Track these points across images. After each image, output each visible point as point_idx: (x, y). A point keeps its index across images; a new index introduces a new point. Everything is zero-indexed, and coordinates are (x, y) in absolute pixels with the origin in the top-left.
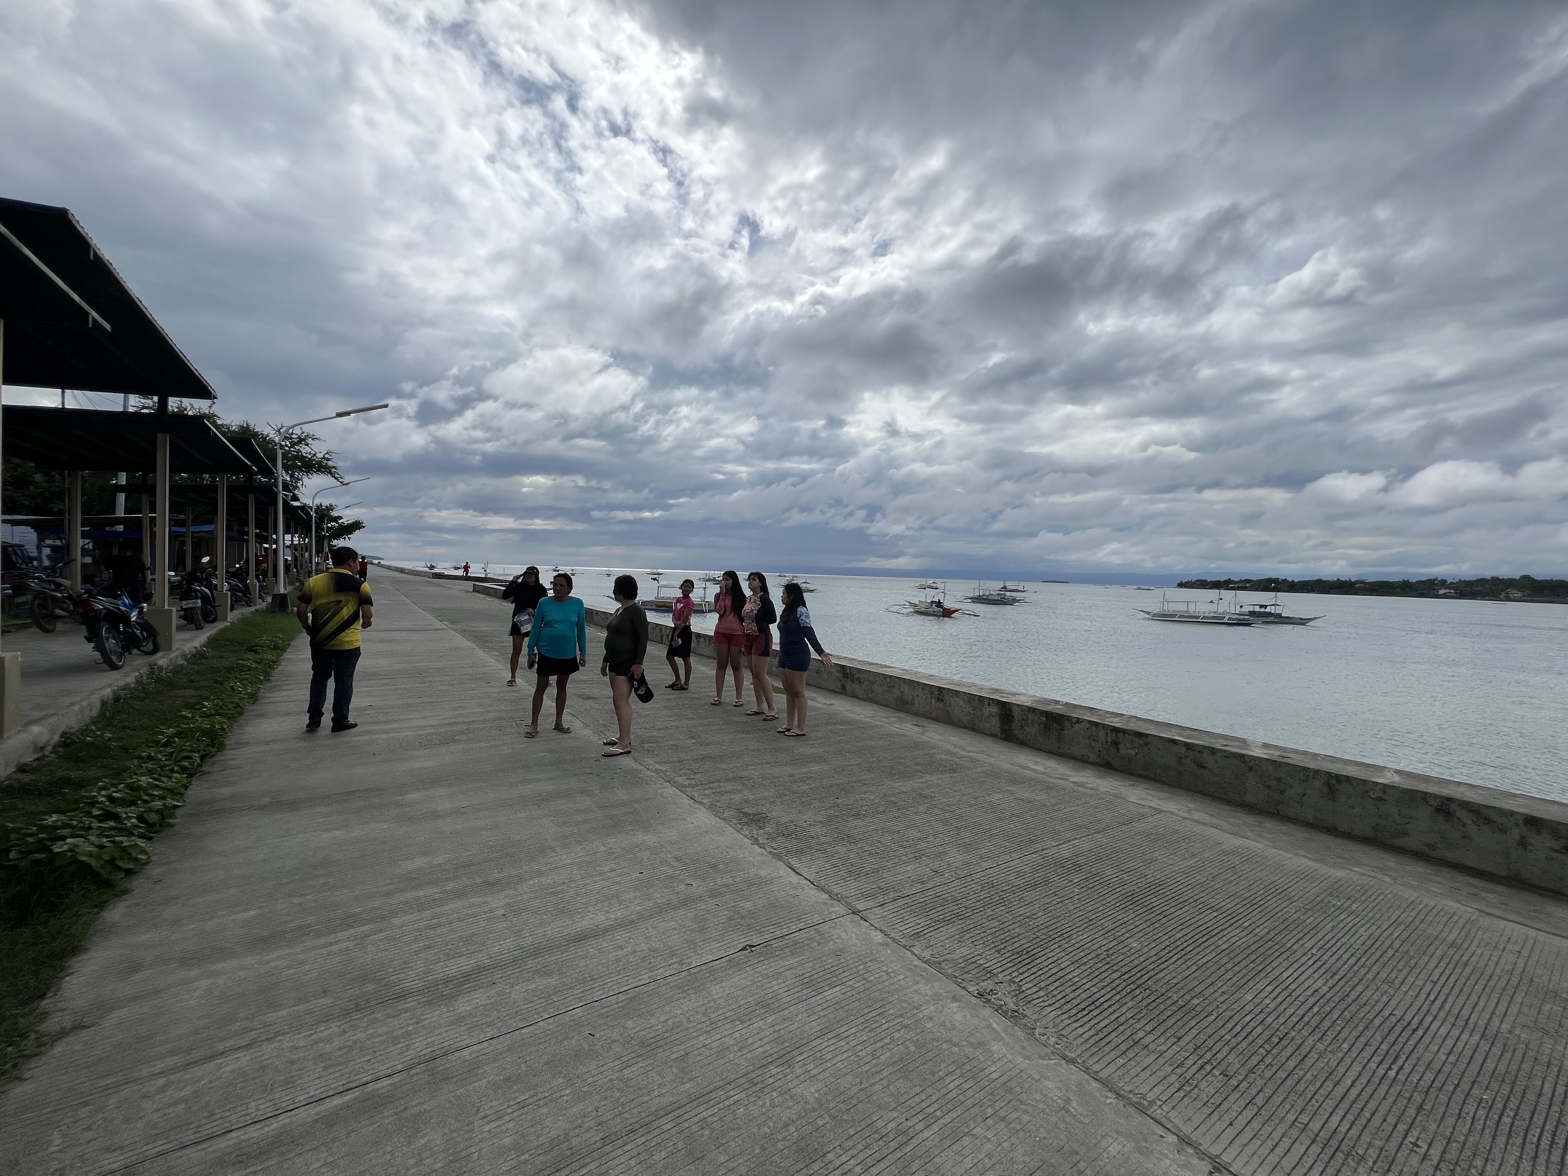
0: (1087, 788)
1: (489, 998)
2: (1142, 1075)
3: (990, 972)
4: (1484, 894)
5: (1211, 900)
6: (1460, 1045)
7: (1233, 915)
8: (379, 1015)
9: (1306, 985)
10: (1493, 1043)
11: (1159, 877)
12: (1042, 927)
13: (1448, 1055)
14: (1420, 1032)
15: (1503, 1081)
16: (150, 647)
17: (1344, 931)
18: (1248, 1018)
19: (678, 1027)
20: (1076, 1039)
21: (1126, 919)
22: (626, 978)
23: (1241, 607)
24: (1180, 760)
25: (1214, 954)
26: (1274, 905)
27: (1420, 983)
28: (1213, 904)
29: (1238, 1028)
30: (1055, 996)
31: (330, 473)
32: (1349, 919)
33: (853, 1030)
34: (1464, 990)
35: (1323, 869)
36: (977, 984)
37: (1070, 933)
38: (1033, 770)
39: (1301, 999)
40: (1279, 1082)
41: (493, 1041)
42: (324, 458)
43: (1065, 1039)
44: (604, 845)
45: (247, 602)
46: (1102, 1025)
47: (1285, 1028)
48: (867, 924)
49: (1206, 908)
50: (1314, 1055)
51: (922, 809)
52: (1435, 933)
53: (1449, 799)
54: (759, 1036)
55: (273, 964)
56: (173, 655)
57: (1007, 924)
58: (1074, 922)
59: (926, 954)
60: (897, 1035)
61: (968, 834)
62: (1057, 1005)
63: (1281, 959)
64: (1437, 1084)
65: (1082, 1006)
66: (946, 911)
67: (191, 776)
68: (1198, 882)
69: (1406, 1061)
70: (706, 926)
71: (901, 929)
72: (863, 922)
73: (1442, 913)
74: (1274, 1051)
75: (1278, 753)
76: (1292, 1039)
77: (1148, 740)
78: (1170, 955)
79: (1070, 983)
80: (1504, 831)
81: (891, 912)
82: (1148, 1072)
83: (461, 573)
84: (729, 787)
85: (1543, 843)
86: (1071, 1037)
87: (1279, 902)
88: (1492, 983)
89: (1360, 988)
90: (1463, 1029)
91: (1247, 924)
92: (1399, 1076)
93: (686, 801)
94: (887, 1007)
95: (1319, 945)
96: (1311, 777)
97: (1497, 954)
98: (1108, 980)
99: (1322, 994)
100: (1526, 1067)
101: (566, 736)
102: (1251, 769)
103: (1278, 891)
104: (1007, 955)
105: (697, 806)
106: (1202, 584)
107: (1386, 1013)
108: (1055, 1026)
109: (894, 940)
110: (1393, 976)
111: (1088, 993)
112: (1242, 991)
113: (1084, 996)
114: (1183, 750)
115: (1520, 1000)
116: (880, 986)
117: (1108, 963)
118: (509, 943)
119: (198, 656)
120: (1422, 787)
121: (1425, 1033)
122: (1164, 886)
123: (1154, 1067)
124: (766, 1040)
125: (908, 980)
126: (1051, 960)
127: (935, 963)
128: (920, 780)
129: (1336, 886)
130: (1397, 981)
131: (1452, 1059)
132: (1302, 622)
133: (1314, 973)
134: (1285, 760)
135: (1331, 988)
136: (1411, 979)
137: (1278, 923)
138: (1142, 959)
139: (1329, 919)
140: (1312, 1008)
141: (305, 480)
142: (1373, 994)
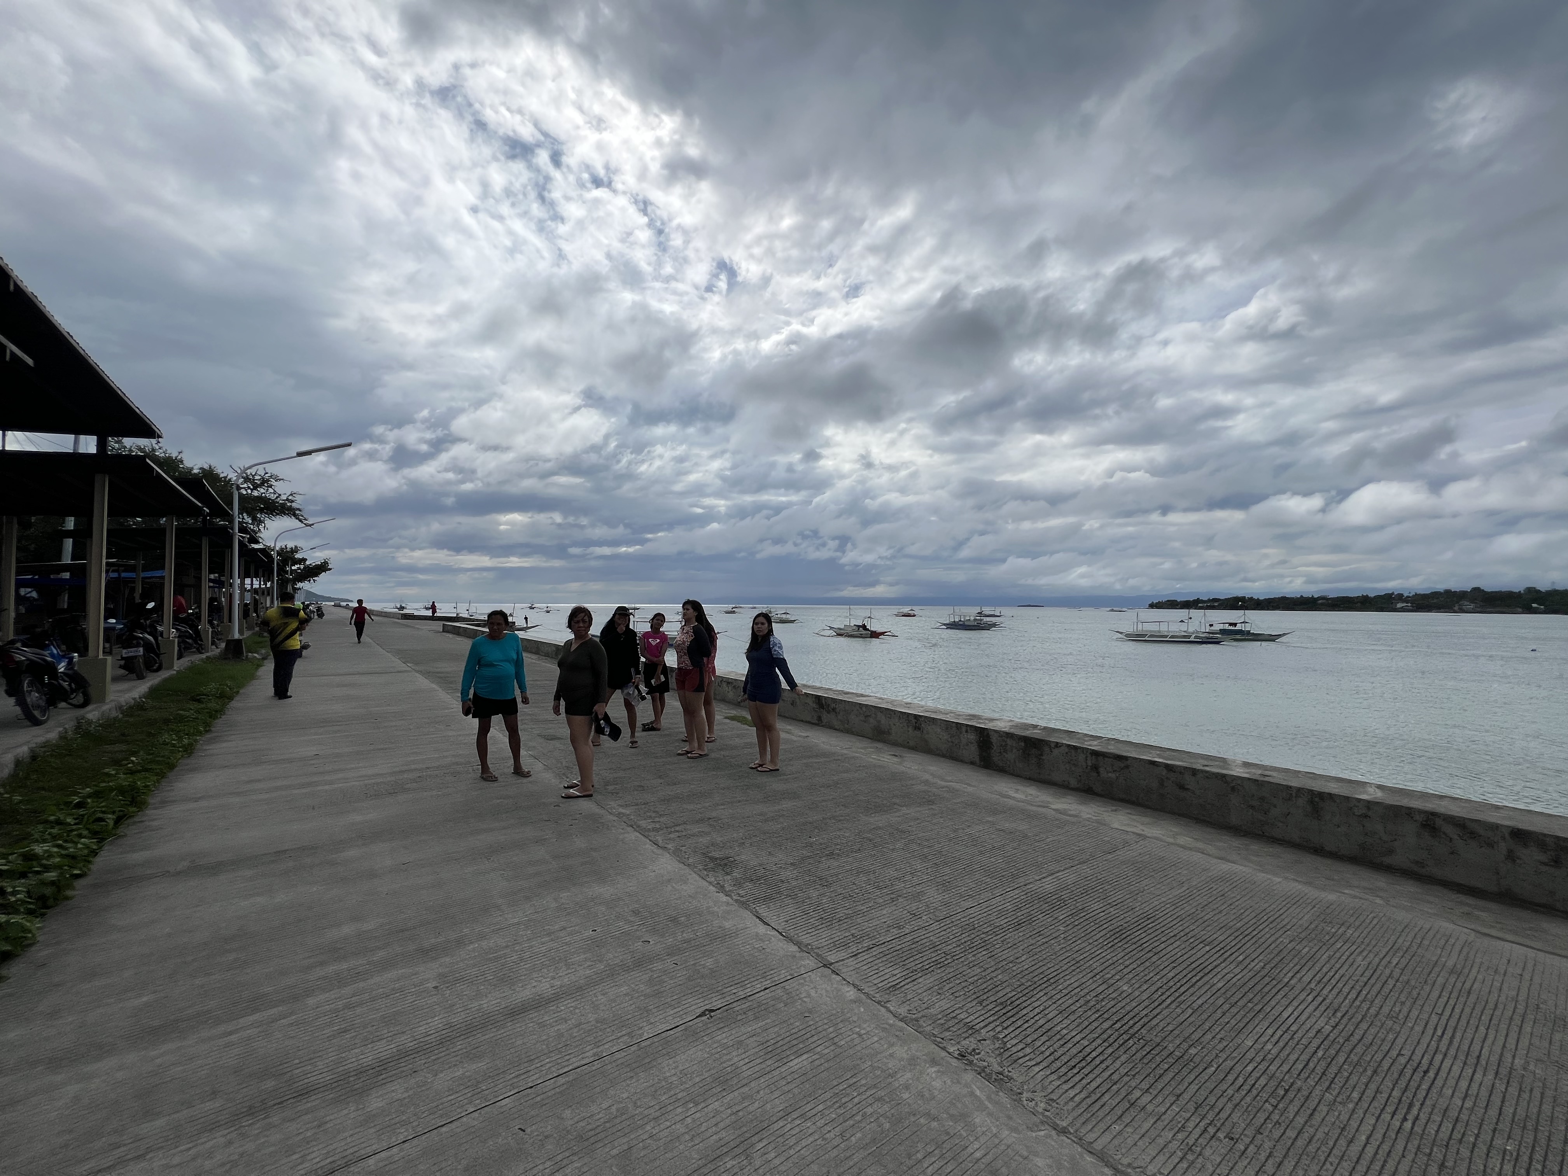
0: (1070, 816)
1: (407, 1090)
2: (1140, 1143)
3: (972, 1028)
4: (1477, 913)
5: (1202, 933)
6: (1475, 1086)
7: (1226, 949)
8: (275, 1119)
9: (1308, 1025)
10: (1508, 1083)
11: (1147, 909)
12: (1027, 972)
13: (1464, 1099)
14: (1431, 1074)
15: (1524, 1127)
16: (80, 699)
17: (1341, 961)
18: (1250, 1068)
19: (623, 1114)
20: (1066, 1103)
21: (1115, 959)
22: (567, 1057)
23: (1211, 625)
24: (1162, 784)
25: (1209, 994)
26: (1268, 936)
27: (1425, 1016)
28: (1204, 938)
29: (1241, 1080)
30: (1042, 1053)
31: (295, 515)
32: (1345, 947)
33: (821, 1107)
34: (1471, 1022)
35: (1312, 893)
36: (958, 1043)
37: (1057, 978)
38: (1014, 798)
39: (1304, 1042)
40: (1289, 1143)
41: (406, 1145)
42: (287, 500)
43: (1054, 1104)
44: (555, 900)
45: (198, 649)
46: (1094, 1085)
47: (1290, 1077)
48: (838, 978)
49: (1197, 942)
50: (1323, 1109)
51: (899, 845)
52: (1434, 959)
53: (1433, 814)
54: (714, 1121)
55: (158, 1061)
56: (105, 708)
57: (989, 971)
58: (1061, 964)
59: (903, 1011)
60: (869, 1110)
61: (947, 870)
62: (1044, 1064)
63: (1279, 996)
64: (1457, 1135)
65: (1072, 1063)
66: (925, 958)
67: (101, 840)
68: (1188, 913)
69: (1420, 1109)
70: (662, 989)
71: (876, 982)
72: (834, 976)
73: (1438, 936)
74: (1281, 1106)
75: (1260, 772)
76: (1299, 1090)
77: (1128, 762)
78: (1163, 997)
79: (1058, 1037)
80: (1491, 845)
81: (865, 963)
82: (1147, 1140)
83: (429, 613)
84: (695, 829)
85: (1530, 855)
86: (1061, 1101)
87: (1272, 932)
88: (1498, 1013)
89: (1364, 1026)
90: (1476, 1067)
91: (1241, 958)
92: (1416, 1128)
93: (649, 846)
94: (859, 1076)
95: (1317, 978)
96: (1294, 795)
97: (1499, 978)
98: (1099, 1031)
99: (1325, 1034)
100: (1547, 1108)
101: (525, 780)
102: (1233, 789)
103: (1270, 920)
104: (989, 1007)
105: (660, 851)
106: (1172, 604)
107: (1394, 1053)
108: (1044, 1088)
109: (867, 995)
110: (1397, 1009)
111: (1079, 1047)
112: (1243, 1036)
113: (1074, 1051)
114: (1164, 772)
115: (1529, 1029)
116: (851, 1052)
117: (1098, 1010)
118: (437, 1022)
119: (137, 707)
120: (1405, 802)
121: (1437, 1074)
122: (1152, 920)
123: (1153, 1133)
124: (722, 1125)
125: (882, 1042)
126: (1037, 1010)
127: (912, 1020)
128: (897, 814)
129: (1328, 911)
130: (1401, 1016)
131: (1468, 1104)
132: (1272, 638)
133: (1315, 1010)
134: (1266, 779)
135: (1334, 1027)
136: (1415, 1013)
137: (1273, 955)
138: (1134, 1004)
139: (1325, 948)
140: (1316, 1052)
141: (268, 522)
142: (1378, 1032)
